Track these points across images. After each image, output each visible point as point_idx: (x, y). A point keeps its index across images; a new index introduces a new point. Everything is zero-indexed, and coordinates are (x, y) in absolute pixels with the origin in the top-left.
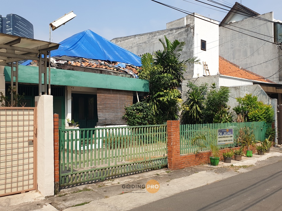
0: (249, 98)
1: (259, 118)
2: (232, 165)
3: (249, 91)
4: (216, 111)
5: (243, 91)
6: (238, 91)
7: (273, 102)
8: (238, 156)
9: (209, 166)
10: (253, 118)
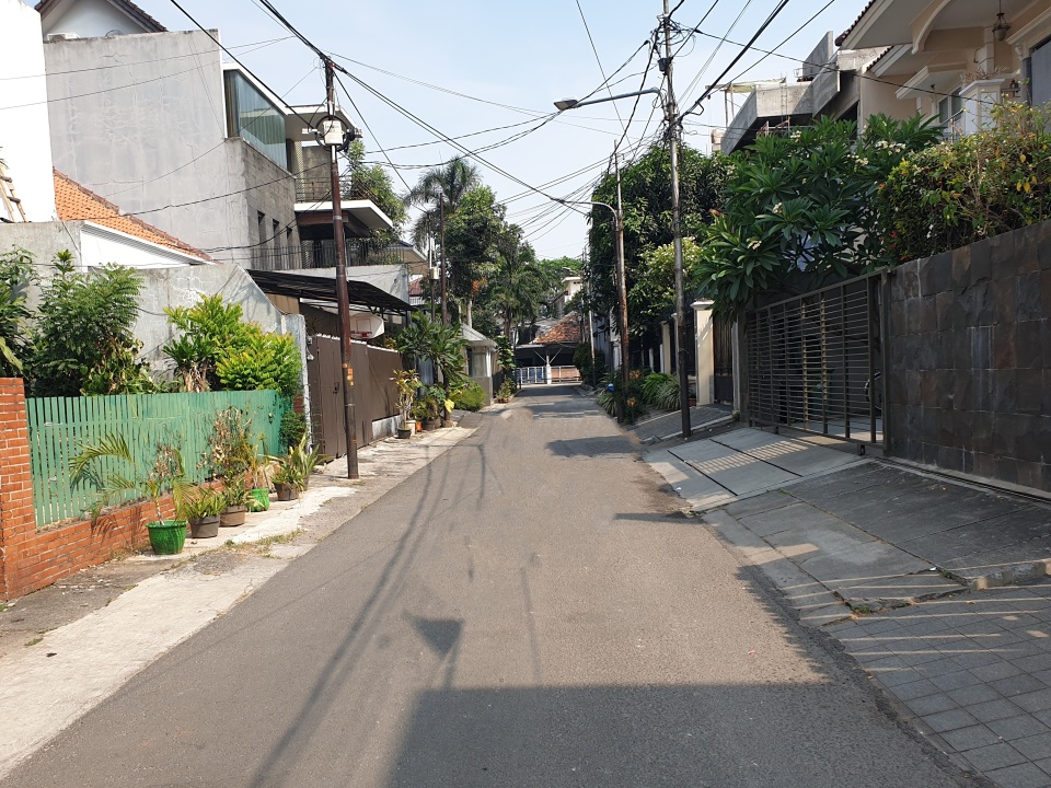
0: (212, 308)
1: (255, 377)
2: (230, 543)
3: (204, 288)
4: (90, 360)
5: (181, 286)
6: (161, 284)
7: (295, 327)
8: (235, 509)
9: (153, 558)
10: (236, 378)
